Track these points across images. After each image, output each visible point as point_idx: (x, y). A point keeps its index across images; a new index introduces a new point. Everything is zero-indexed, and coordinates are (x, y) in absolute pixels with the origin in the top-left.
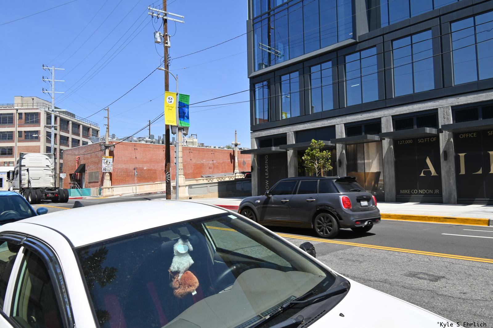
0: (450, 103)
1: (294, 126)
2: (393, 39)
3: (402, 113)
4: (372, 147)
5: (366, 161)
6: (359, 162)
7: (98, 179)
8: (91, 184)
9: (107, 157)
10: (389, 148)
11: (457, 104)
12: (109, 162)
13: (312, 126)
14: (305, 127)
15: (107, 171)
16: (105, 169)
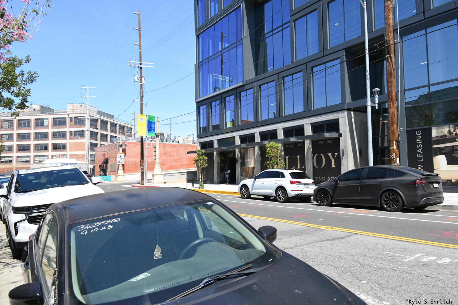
0: (282, 126)
1: (217, 136)
2: (260, 84)
3: (263, 131)
4: (251, 151)
5: (249, 160)
6: (246, 160)
7: (116, 169)
8: (112, 172)
9: (121, 153)
10: (258, 152)
11: (284, 127)
12: (122, 157)
13: (225, 137)
14: (222, 137)
16: (119, 162)
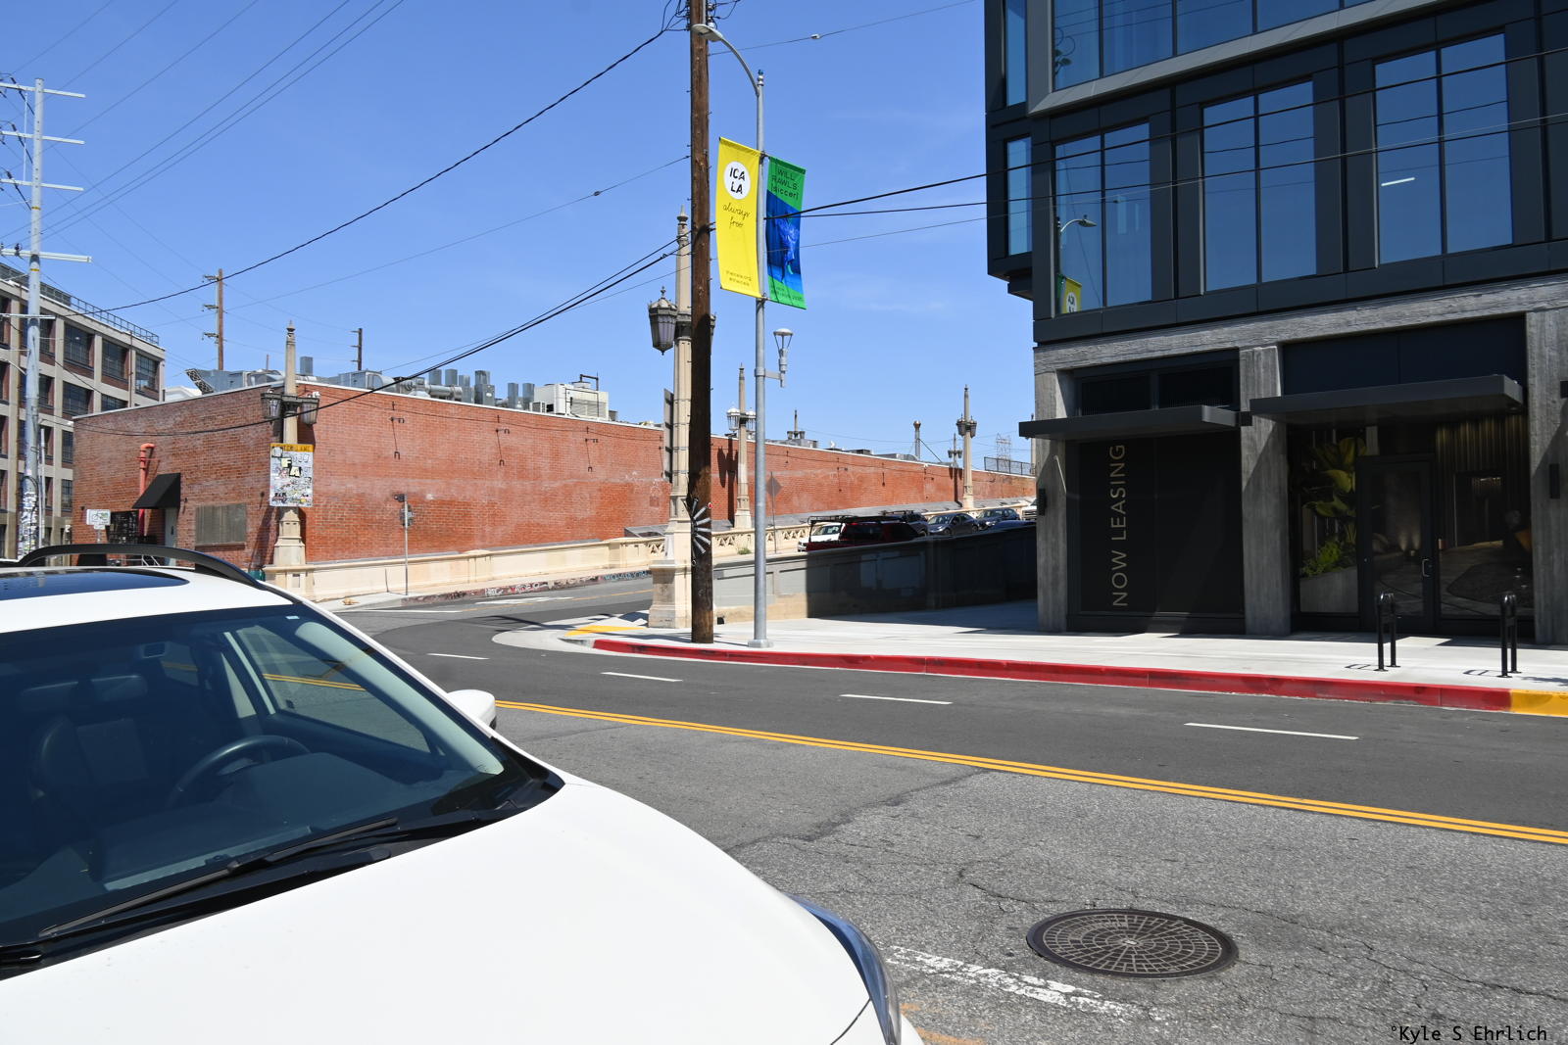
1: (1282, 318)
7: (244, 536)
9: (291, 448)
12: (300, 468)
13: (1389, 320)
14: (1348, 323)
15: (289, 504)
16: (280, 496)
